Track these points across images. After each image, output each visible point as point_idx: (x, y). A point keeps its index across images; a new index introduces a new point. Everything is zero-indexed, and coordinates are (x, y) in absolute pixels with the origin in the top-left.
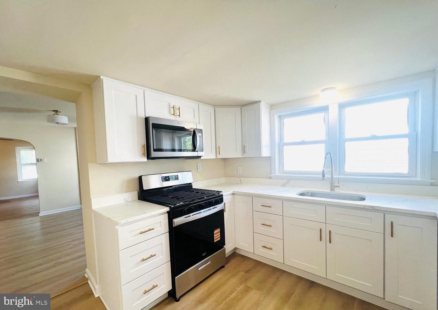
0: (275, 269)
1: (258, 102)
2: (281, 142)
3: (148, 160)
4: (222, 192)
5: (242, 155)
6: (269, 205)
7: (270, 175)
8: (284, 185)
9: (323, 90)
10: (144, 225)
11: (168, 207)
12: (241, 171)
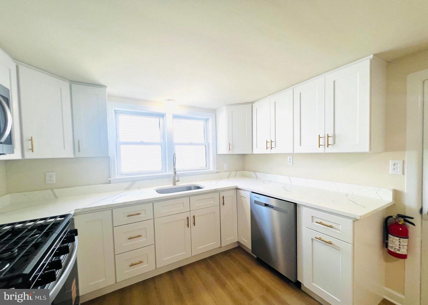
1: (103, 86)
2: (117, 140)
5: (75, 155)
6: (136, 213)
12: (54, 177)
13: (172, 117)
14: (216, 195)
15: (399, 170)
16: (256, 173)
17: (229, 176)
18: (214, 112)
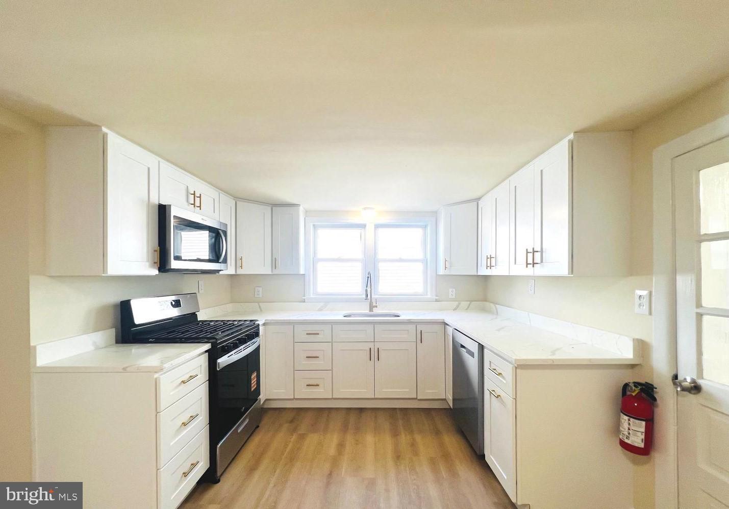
0: (321, 410)
1: (298, 205)
2: (315, 256)
3: (161, 273)
4: (257, 320)
5: (272, 271)
6: (316, 332)
7: (304, 298)
8: (320, 310)
9: (365, 209)
10: (184, 372)
11: (209, 343)
12: (261, 293)
13: (374, 226)
14: (412, 328)
15: (645, 308)
16: (497, 305)
17: (458, 306)
18: (435, 214)
